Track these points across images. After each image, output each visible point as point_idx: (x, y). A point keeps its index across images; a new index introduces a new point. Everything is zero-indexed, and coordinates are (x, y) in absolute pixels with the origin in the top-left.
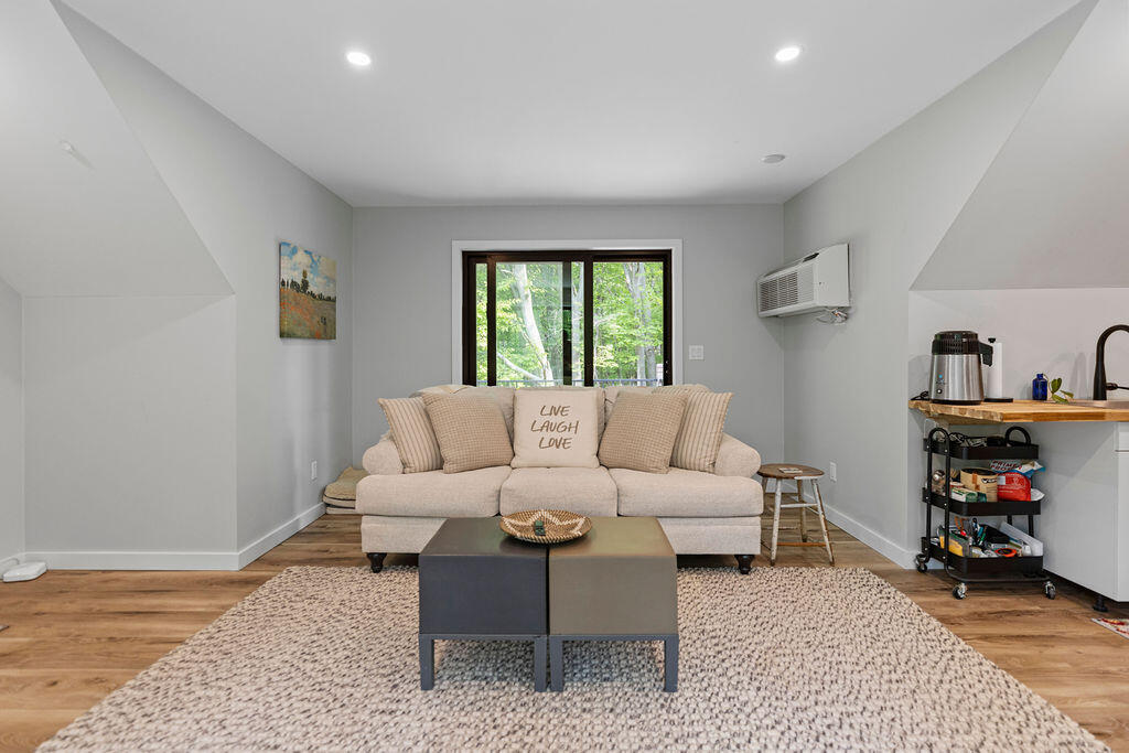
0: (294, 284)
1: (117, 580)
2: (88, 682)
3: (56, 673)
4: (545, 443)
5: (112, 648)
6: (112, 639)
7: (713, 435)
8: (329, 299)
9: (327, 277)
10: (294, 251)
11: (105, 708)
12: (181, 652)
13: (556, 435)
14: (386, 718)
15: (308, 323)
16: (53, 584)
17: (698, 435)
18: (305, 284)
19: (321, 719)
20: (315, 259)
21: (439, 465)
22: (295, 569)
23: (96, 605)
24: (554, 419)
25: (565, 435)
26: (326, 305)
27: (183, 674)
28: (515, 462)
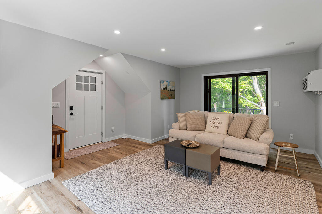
0: (164, 88)
1: (134, 141)
2: (125, 154)
3: (122, 152)
4: (213, 127)
5: (130, 151)
6: (130, 150)
7: (259, 130)
8: (173, 90)
9: (172, 86)
10: (164, 82)
11: (125, 158)
12: (137, 154)
13: (216, 125)
14: (157, 171)
15: (167, 96)
16: (128, 140)
17: (255, 130)
18: (166, 88)
19: (148, 168)
20: (169, 82)
21: (186, 129)
22: (159, 145)
23: (131, 144)
24: (216, 121)
25: (218, 125)
26: (172, 92)
27: (136, 157)
28: (205, 131)
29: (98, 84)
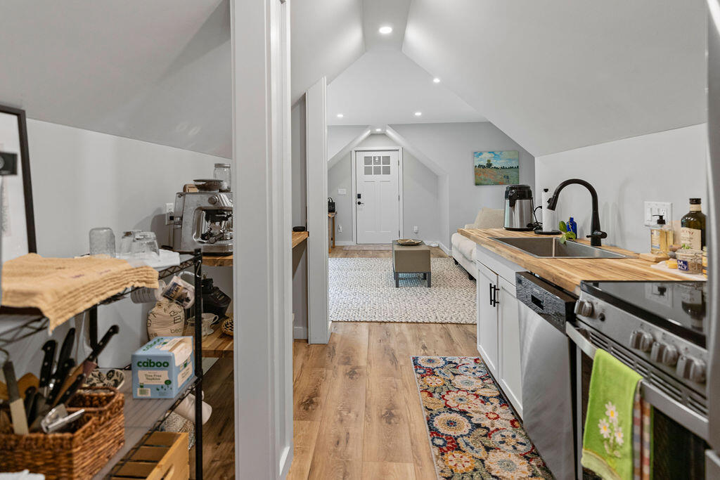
0: (481, 166)
8: (511, 168)
9: (509, 159)
15: (492, 179)
18: (489, 164)
20: (497, 154)
29: (393, 165)
